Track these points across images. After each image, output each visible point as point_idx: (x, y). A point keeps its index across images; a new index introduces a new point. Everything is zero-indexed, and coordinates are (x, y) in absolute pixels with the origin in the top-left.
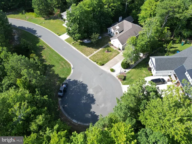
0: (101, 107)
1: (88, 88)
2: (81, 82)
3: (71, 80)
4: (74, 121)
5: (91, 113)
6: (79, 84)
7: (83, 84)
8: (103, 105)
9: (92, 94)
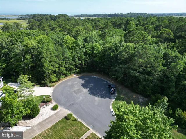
0: (77, 82)
1: (89, 92)
2: (96, 97)
3: (108, 98)
4: (96, 77)
5: (84, 80)
6: (99, 95)
7: (94, 95)
8: (75, 83)
9: (84, 89)
